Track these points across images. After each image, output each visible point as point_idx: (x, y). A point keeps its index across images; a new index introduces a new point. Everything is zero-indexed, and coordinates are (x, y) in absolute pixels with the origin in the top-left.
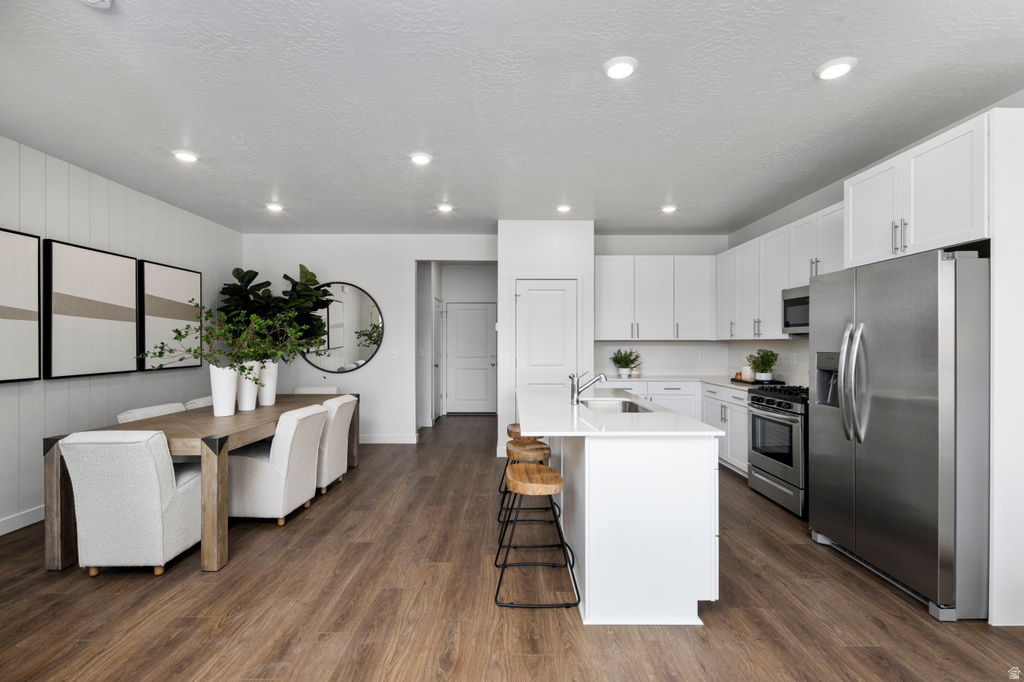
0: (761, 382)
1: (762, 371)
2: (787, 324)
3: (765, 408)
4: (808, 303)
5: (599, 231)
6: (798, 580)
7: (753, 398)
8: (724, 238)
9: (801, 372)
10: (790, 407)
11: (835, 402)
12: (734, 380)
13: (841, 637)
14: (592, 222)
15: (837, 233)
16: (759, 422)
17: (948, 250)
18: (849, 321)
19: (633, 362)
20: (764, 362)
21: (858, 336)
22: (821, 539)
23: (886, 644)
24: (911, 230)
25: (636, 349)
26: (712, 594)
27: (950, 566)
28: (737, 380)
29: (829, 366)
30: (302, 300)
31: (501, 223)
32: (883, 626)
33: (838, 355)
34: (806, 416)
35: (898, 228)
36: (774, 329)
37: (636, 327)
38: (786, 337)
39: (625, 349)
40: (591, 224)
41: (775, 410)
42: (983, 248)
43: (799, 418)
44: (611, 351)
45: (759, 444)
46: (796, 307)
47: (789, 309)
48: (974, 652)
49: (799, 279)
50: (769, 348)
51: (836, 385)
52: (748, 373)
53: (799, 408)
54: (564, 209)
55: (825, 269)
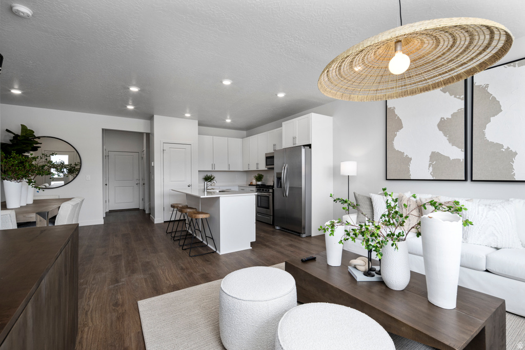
0: (259, 185)
1: (259, 181)
2: (267, 165)
3: (261, 192)
4: (273, 158)
5: (200, 124)
6: (273, 237)
7: (258, 190)
8: (245, 133)
9: (270, 180)
10: (269, 191)
11: (281, 187)
12: (250, 185)
13: (283, 244)
14: (197, 121)
15: (280, 136)
16: (259, 197)
17: (304, 146)
18: (284, 163)
19: (212, 179)
20: (259, 178)
21: (286, 168)
22: (277, 228)
23: (292, 243)
24: (297, 139)
25: (214, 174)
26: (254, 240)
27: (304, 228)
28: (251, 185)
29: (279, 176)
30: (24, 146)
31: (155, 116)
32: (292, 240)
33: (281, 173)
34: (273, 193)
35: (294, 138)
36: (263, 166)
37: (213, 165)
38: (266, 169)
39: (209, 174)
40: (196, 122)
41: (264, 192)
42: (310, 146)
43: (271, 194)
44: (204, 175)
45: (259, 205)
46: (270, 159)
47: (268, 160)
48: (309, 241)
49: (270, 150)
50: (260, 173)
51: (281, 182)
52: (254, 182)
53: (271, 191)
54: (188, 115)
55: (278, 148)
